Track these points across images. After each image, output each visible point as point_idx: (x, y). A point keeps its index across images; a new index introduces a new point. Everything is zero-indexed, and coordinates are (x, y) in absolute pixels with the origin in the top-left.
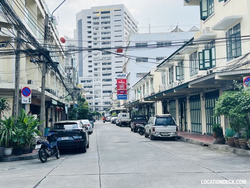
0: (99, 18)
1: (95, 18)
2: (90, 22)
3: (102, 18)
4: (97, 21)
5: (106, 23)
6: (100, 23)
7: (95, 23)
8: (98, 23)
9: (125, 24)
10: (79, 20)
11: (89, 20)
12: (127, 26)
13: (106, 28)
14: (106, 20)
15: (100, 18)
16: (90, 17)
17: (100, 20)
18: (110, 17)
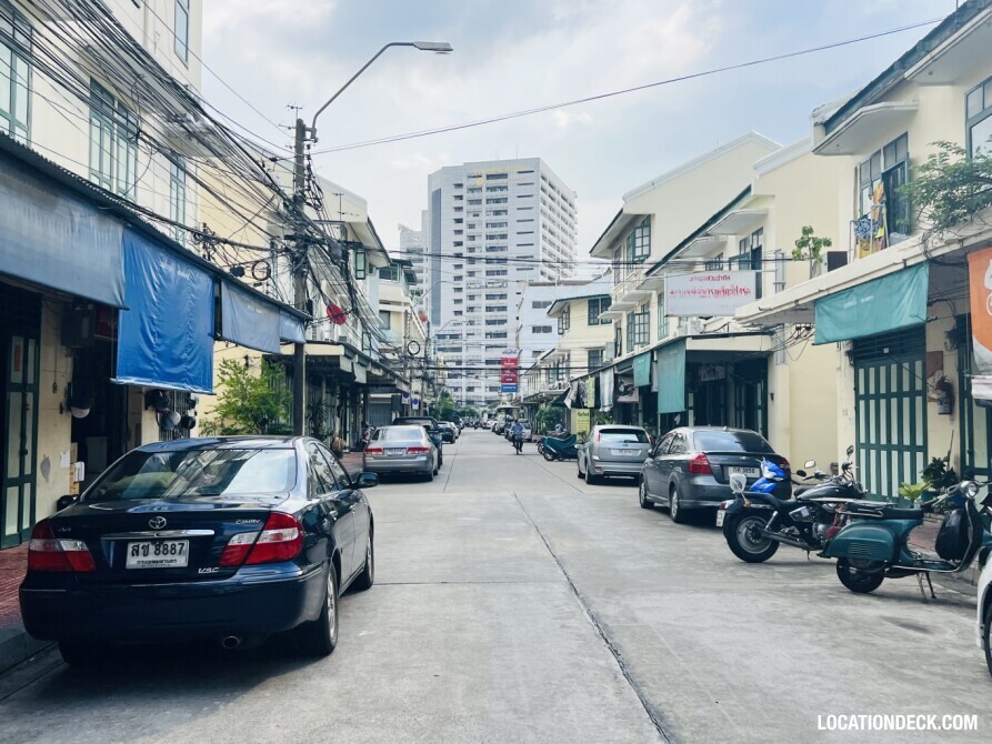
0: (480, 189)
1: (472, 190)
2: (461, 197)
3: (488, 188)
4: (476, 195)
5: (498, 201)
6: (484, 201)
7: (471, 202)
8: (479, 202)
9: (541, 204)
10: (433, 190)
11: (459, 192)
12: (546, 209)
13: (497, 213)
14: (498, 194)
15: (484, 189)
16: (460, 186)
17: (485, 195)
18: (506, 187)
